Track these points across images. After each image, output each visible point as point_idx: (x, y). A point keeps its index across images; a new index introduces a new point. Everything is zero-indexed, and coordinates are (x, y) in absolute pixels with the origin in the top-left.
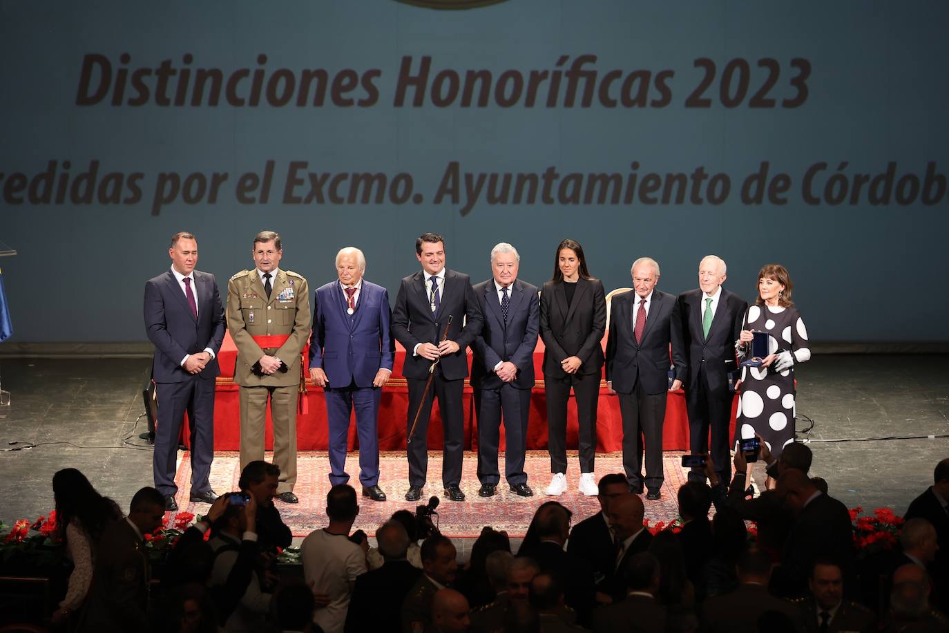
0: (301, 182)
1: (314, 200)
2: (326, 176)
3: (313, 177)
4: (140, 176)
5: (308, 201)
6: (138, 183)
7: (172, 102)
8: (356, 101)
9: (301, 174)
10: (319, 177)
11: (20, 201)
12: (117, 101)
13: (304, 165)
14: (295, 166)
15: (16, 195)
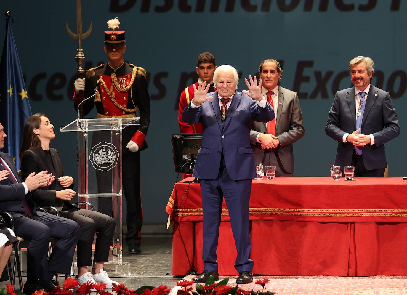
0: (307, 79)
1: (319, 95)
2: (329, 74)
3: (318, 74)
4: (165, 75)
5: (314, 96)
6: (163, 81)
7: (194, 7)
8: (357, 6)
9: (307, 72)
10: (323, 74)
11: (60, 98)
12: (145, 8)
13: (310, 64)
14: (302, 65)
15: (56, 93)
